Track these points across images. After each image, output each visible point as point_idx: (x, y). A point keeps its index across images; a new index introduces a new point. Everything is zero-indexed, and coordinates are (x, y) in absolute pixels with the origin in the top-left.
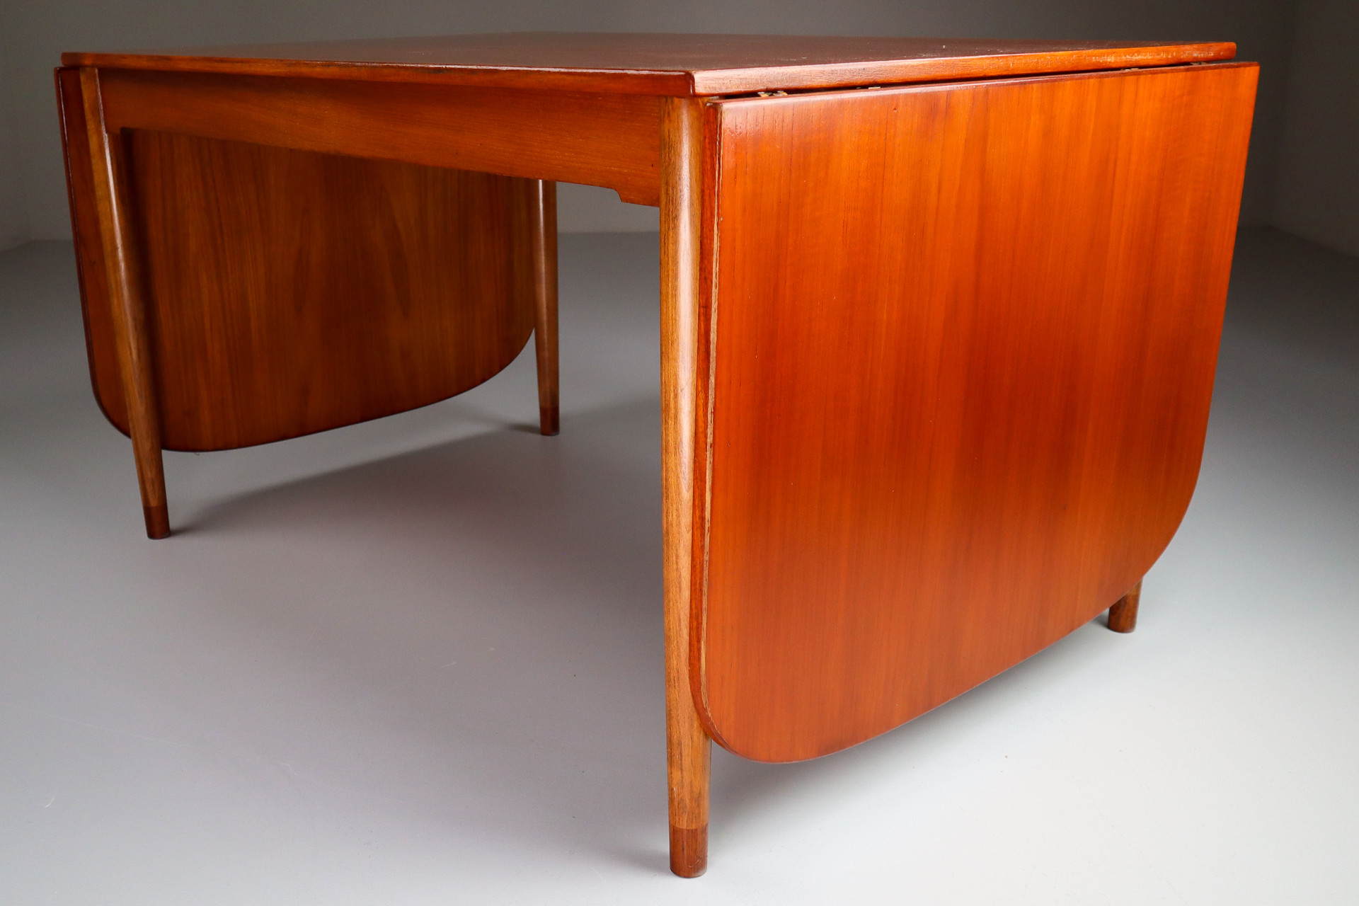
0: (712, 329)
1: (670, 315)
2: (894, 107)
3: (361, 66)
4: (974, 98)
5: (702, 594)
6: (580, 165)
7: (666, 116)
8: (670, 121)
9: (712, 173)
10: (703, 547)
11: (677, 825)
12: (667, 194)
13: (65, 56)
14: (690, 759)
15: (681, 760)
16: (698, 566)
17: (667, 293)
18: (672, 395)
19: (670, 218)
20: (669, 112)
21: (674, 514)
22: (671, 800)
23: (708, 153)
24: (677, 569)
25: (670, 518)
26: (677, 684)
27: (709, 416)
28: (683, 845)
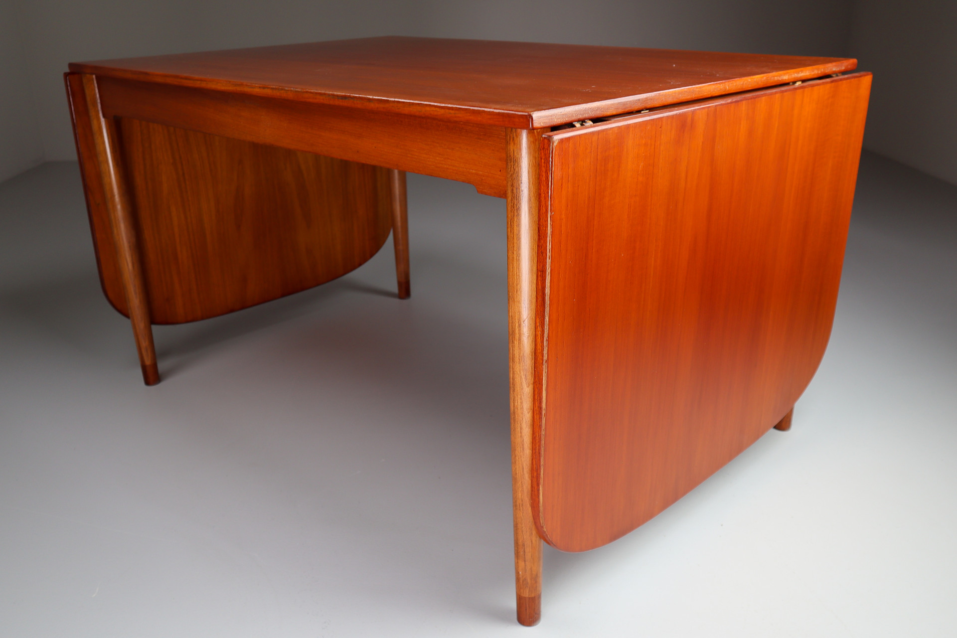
0: (546, 286)
1: (515, 273)
2: (660, 126)
3: (288, 90)
4: (708, 114)
5: (540, 456)
6: (447, 166)
7: (511, 140)
8: (514, 144)
9: (546, 183)
10: (540, 426)
11: (522, 595)
12: (513, 192)
13: (71, 65)
14: (530, 554)
15: (525, 555)
16: (537, 438)
17: (513, 258)
18: (517, 325)
19: (514, 209)
20: (513, 138)
21: (519, 401)
22: (518, 579)
23: (544, 169)
24: (521, 436)
25: (516, 404)
26: (521, 508)
27: (545, 342)
28: (526, 607)
